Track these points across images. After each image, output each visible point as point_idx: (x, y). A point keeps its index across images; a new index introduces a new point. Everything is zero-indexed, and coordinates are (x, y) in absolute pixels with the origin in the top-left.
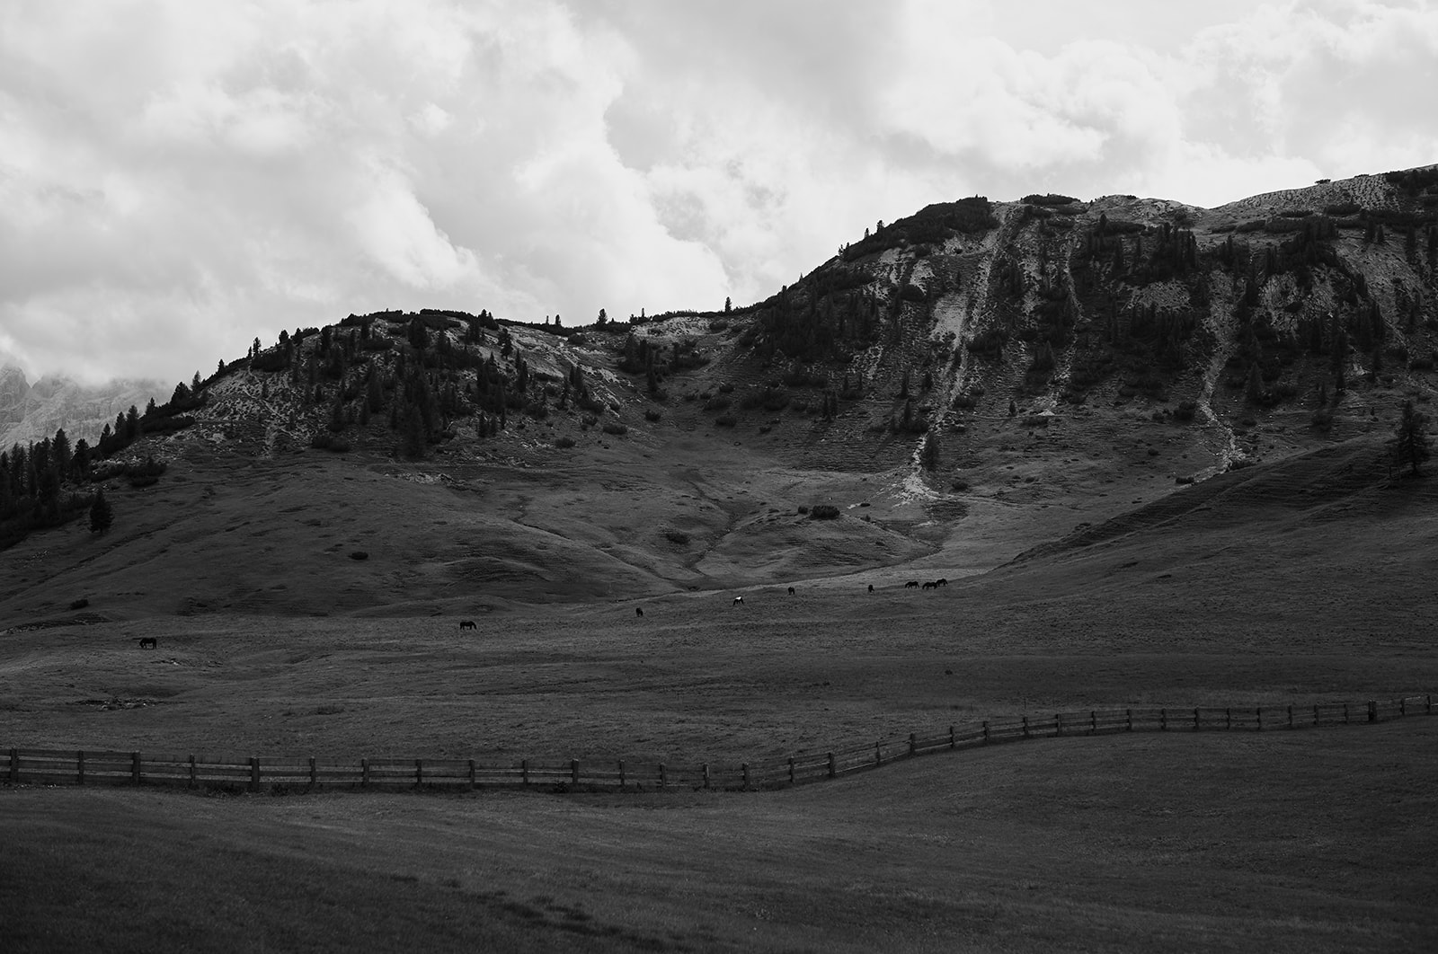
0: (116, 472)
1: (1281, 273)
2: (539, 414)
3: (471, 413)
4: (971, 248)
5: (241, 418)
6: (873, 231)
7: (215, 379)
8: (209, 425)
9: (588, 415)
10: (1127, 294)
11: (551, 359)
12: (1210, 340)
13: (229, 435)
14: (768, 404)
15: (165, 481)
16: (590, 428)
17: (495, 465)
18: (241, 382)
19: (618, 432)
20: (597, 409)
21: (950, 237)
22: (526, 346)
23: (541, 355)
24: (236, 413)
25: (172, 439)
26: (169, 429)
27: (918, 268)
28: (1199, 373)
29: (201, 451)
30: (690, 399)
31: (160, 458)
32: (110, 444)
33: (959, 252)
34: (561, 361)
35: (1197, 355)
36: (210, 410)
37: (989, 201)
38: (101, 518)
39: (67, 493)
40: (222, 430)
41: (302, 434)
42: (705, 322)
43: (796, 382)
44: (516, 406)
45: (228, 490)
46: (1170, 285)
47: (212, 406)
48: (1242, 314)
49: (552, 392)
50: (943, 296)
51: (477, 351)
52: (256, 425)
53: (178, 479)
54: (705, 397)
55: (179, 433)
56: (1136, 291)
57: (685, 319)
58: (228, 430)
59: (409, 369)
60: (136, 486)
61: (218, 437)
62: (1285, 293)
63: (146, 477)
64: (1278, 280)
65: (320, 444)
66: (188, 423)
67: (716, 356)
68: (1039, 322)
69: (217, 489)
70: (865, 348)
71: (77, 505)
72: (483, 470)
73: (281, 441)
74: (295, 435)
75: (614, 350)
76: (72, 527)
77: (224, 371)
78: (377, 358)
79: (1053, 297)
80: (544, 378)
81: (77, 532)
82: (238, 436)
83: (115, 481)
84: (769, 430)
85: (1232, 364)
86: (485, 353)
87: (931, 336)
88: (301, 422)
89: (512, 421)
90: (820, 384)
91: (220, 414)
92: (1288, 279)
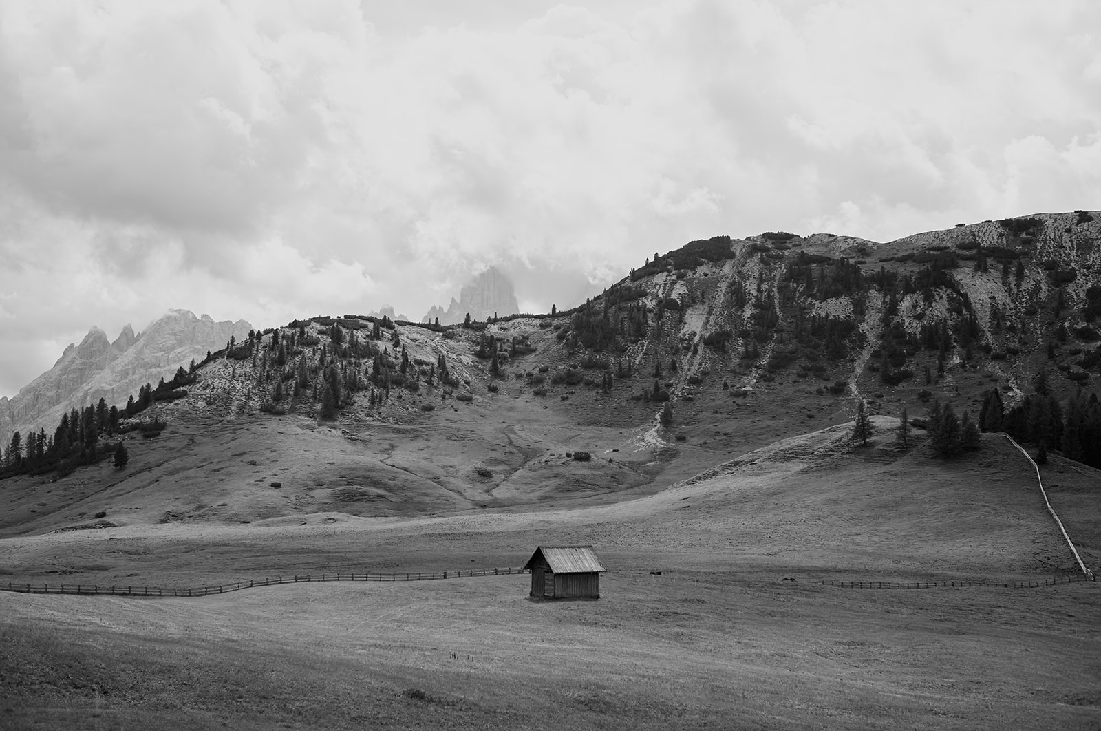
0: (135, 427)
1: (913, 293)
2: (414, 388)
3: (366, 388)
4: (714, 273)
5: (217, 391)
6: (652, 260)
7: (205, 363)
8: (196, 396)
9: (448, 388)
10: (812, 306)
11: (429, 349)
12: (863, 338)
13: (209, 403)
14: (569, 380)
15: (164, 434)
16: (447, 396)
17: (378, 423)
18: (220, 366)
19: (467, 400)
20: (455, 384)
21: (701, 264)
22: (412, 340)
23: (422, 346)
24: (214, 388)
25: (172, 405)
26: (171, 398)
27: (678, 286)
28: (852, 361)
29: (190, 414)
30: (519, 376)
31: (163, 418)
32: (133, 409)
33: (706, 275)
34: (435, 350)
35: (853, 349)
36: (198, 386)
37: (731, 238)
38: (121, 459)
39: (102, 440)
40: (205, 399)
41: (255, 403)
42: (537, 322)
43: (589, 365)
44: (398, 383)
45: (204, 440)
46: (840, 300)
47: (199, 382)
48: (886, 321)
49: (424, 373)
50: (691, 306)
51: (376, 345)
52: (227, 395)
53: (173, 433)
54: (530, 375)
55: (177, 401)
56: (818, 304)
57: (523, 320)
58: (208, 399)
59: (328, 358)
60: (146, 437)
61: (201, 404)
62: (915, 307)
63: (153, 431)
64: (911, 297)
65: (267, 410)
66: (184, 394)
67: (541, 346)
68: (753, 325)
69: (197, 439)
70: (635, 342)
71: (108, 448)
72: (369, 427)
73: (241, 407)
74: (250, 403)
75: (473, 342)
76: (104, 464)
77: (211, 358)
78: (308, 351)
79: (764, 306)
80: (420, 363)
81: (106, 468)
82: (214, 403)
83: (133, 434)
84: (567, 398)
85: (876, 355)
86: (382, 346)
87: (680, 334)
88: (256, 394)
89: (394, 393)
90: (604, 366)
91: (204, 389)
92: (918, 296)
